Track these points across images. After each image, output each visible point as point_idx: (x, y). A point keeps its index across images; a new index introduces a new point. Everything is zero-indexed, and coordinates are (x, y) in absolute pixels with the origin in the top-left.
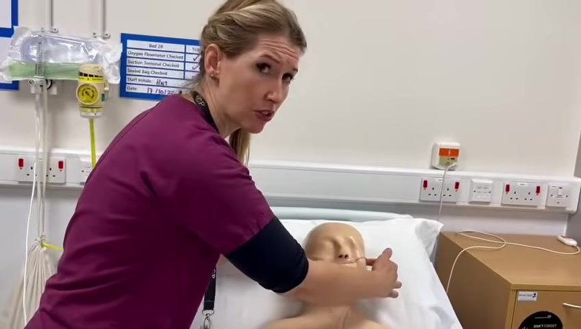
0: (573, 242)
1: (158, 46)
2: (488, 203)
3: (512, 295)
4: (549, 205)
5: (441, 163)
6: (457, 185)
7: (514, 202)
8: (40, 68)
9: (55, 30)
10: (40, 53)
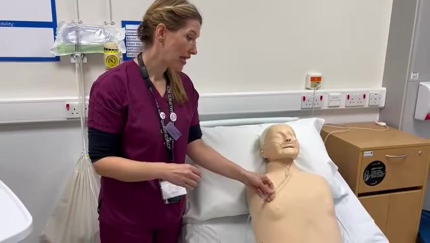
0: (384, 124)
2: (338, 106)
3: (361, 154)
4: (370, 104)
5: (312, 86)
6: (321, 98)
7: (352, 104)
8: (78, 47)
9: (81, 21)
10: (78, 38)
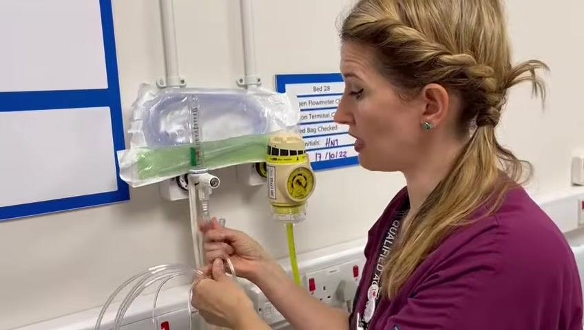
1: (323, 89)
8: (200, 155)
9: (183, 82)
10: (196, 128)
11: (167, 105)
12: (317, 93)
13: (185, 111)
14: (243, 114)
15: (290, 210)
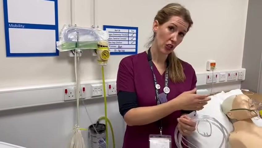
0: (248, 90)
1: (118, 31)
2: (224, 81)
4: (239, 79)
5: (211, 69)
6: (217, 76)
8: (78, 45)
9: (76, 25)
10: (78, 37)
11: (71, 31)
12: (116, 32)
13: (75, 32)
14: (92, 35)
15: (103, 62)
